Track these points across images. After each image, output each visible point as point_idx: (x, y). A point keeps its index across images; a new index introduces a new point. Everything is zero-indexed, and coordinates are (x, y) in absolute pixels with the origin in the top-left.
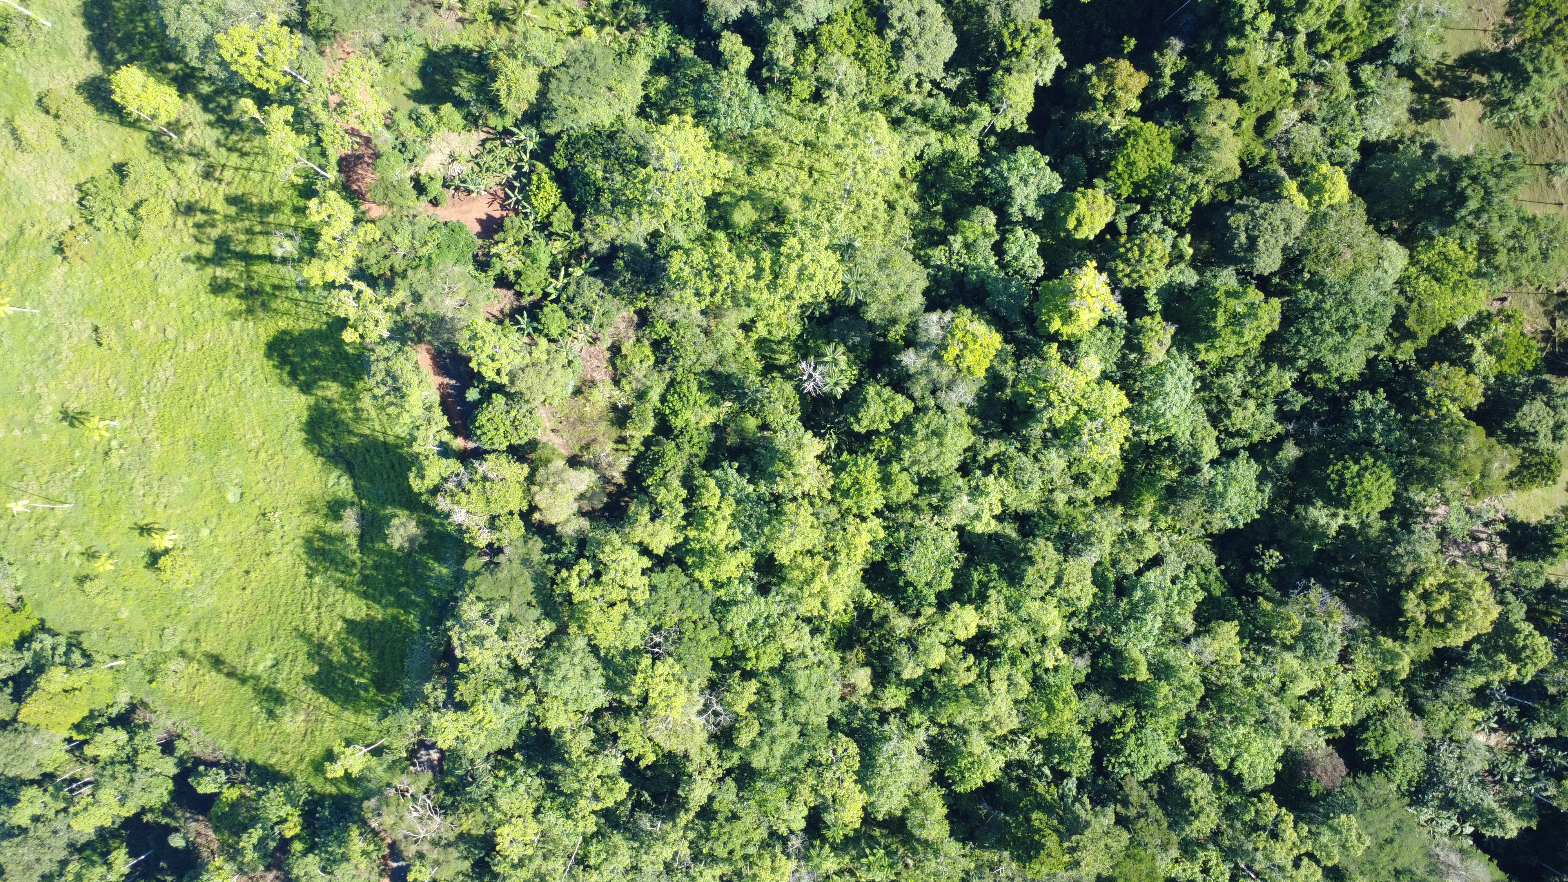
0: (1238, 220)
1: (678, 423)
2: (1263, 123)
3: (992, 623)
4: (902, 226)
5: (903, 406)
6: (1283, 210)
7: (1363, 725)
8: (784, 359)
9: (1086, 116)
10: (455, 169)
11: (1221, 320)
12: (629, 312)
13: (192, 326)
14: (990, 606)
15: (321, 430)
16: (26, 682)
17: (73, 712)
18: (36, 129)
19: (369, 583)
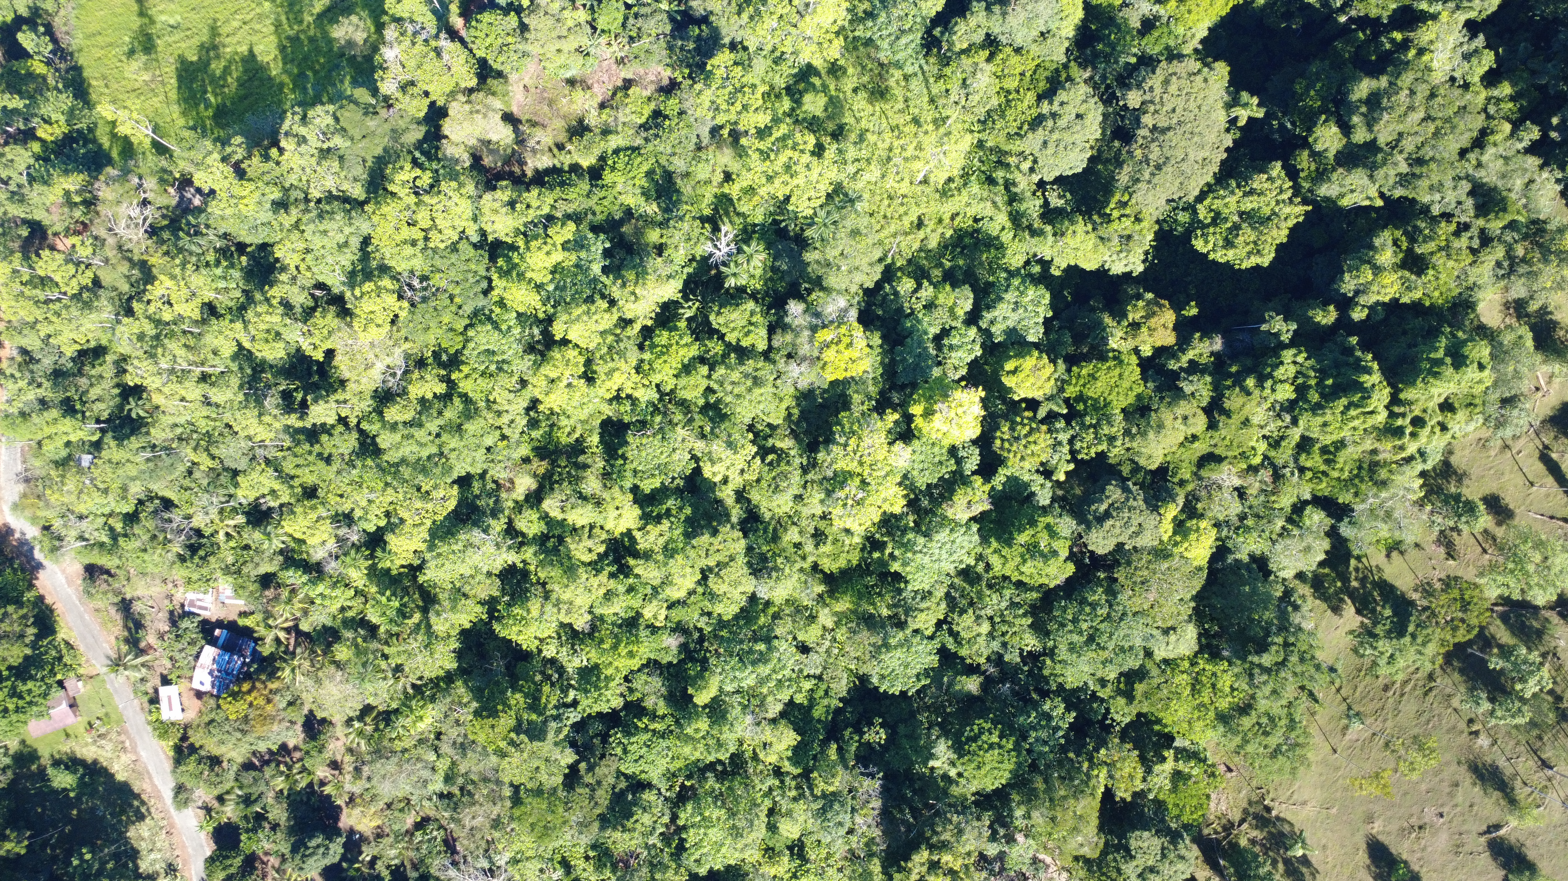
0: (1114, 493)
1: (608, 177)
2: (1210, 459)
3: (643, 543)
4: (909, 245)
5: (759, 339)
6: (1150, 520)
8: (727, 227)
9: (1108, 320)
11: (1023, 538)
12: (667, 73)
14: (654, 530)
19: (292, 42)
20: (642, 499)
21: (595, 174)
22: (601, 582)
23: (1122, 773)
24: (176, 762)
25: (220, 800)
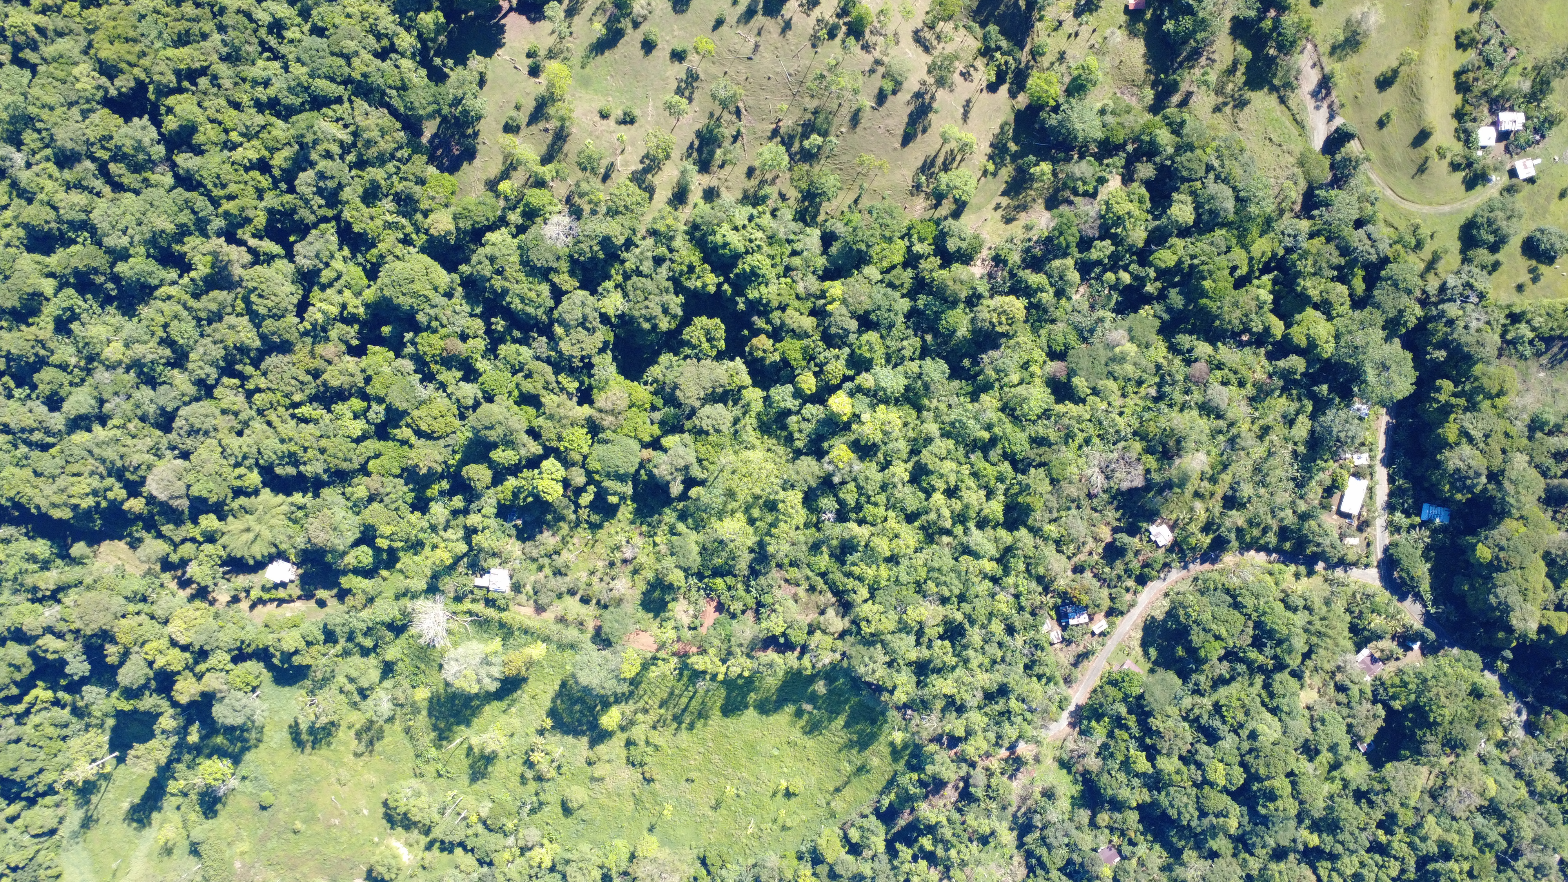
0: (833, 330)
1: (823, 569)
2: (798, 297)
3: (943, 487)
4: (781, 450)
5: (851, 486)
6: (837, 313)
7: (1049, 347)
8: (815, 519)
9: (768, 362)
10: (691, 612)
11: (868, 355)
12: (775, 570)
13: (703, 741)
14: (937, 486)
15: (765, 708)
16: (817, 859)
17: (837, 843)
18: (599, 770)
19: (833, 711)
20: (928, 495)
21: (823, 575)
22: (964, 493)
23: (930, 265)
24: (1122, 613)
25: (1128, 590)
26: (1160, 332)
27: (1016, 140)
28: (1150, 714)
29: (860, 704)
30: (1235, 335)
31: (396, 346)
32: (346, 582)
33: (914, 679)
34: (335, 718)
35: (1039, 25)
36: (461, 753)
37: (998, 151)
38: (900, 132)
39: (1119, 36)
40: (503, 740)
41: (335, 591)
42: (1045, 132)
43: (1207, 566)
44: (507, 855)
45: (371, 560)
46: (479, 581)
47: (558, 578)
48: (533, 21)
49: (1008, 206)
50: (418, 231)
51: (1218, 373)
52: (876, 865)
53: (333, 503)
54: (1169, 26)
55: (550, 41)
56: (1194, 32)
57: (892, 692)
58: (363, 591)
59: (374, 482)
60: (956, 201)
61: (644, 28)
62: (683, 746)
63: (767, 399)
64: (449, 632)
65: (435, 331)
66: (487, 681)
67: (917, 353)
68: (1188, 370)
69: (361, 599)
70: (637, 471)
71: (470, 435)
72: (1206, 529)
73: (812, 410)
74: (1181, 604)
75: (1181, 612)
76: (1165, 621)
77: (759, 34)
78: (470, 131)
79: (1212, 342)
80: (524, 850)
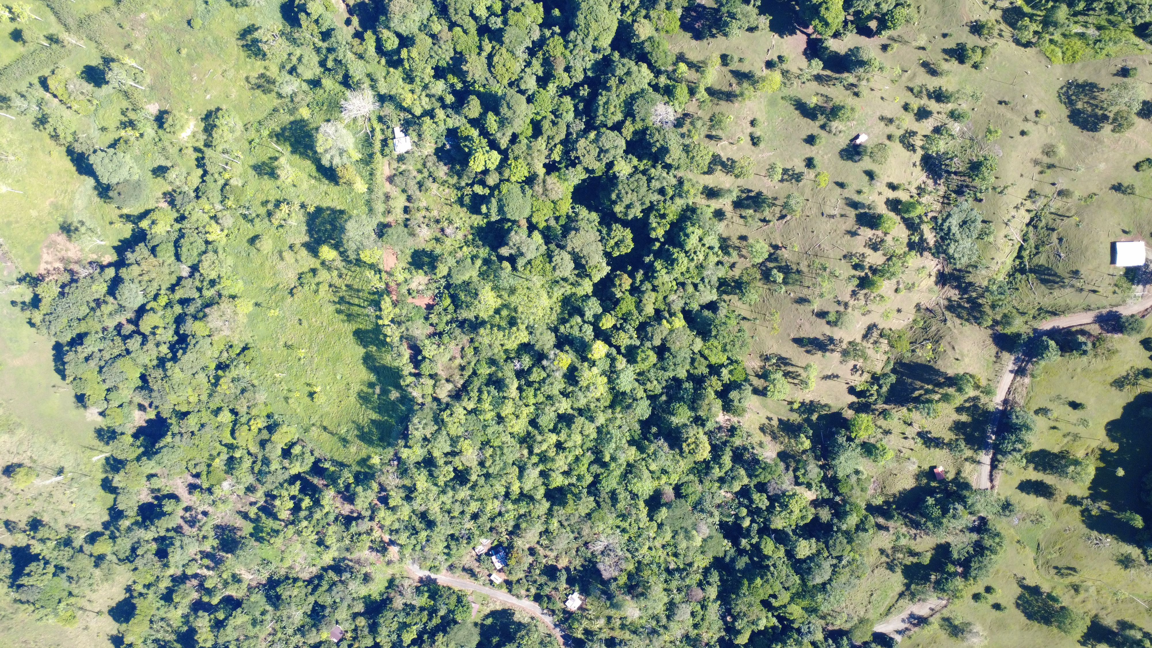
0: (649, 329)
1: (479, 372)
2: (665, 298)
3: (562, 439)
4: (554, 317)
5: (544, 375)
6: (662, 328)
7: (682, 484)
8: (512, 355)
9: (613, 290)
10: (420, 288)
11: (639, 359)
12: (468, 338)
13: (331, 323)
14: (561, 435)
15: (368, 360)
16: (271, 428)
17: (287, 439)
18: (288, 255)
19: (380, 409)
20: (553, 431)
22: (562, 456)
23: (715, 384)
24: (510, 591)
25: (528, 590)
26: (715, 558)
27: (820, 417)
28: (445, 632)
29: (391, 426)
30: (729, 612)
31: (547, 23)
32: (369, 35)
33: (420, 459)
34: (269, 55)
35: (904, 410)
36: (271, 153)
37: (808, 408)
38: (802, 334)
39: (913, 468)
40: (289, 180)
41: (360, 29)
42: (831, 436)
43: (561, 641)
44: (207, 207)
45: (390, 48)
46: (397, 130)
47: (417, 186)
48: (805, 53)
49: (773, 426)
50: (633, 14)
51: (698, 607)
52: (280, 472)
53: (422, 10)
54: (930, 501)
55: (794, 69)
56: (931, 519)
57: (406, 446)
58: (366, 50)
59: (446, 35)
60: (765, 388)
61: (823, 133)
62: (323, 310)
63: (587, 296)
64: (355, 120)
65: (566, 47)
66: (328, 156)
67: (651, 393)
68: (695, 585)
69: (360, 49)
70: (509, 220)
71: (500, 94)
72: (588, 632)
73: (589, 330)
74: (529, 630)
75: (523, 633)
76: (514, 623)
77: (842, 216)
78: (714, 31)
79: (719, 597)
80: (215, 218)
